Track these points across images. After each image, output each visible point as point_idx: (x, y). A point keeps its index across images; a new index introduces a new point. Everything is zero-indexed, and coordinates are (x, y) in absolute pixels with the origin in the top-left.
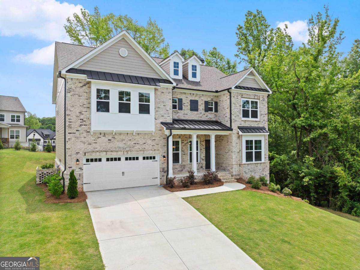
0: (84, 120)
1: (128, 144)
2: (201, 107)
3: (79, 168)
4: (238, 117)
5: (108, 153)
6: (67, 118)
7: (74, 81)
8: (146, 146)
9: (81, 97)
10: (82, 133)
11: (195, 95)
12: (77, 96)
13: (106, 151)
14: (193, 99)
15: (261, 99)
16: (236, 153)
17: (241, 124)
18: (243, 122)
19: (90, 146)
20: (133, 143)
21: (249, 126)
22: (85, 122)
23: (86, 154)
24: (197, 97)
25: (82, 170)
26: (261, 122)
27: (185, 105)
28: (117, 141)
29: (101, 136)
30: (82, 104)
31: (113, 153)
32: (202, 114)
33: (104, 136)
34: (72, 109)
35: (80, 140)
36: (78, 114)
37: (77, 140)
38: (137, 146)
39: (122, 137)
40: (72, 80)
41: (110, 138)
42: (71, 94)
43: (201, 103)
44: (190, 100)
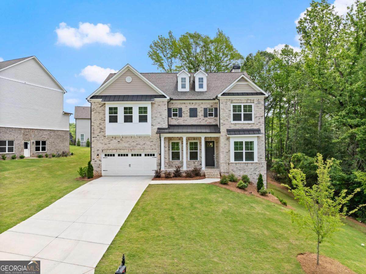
0: (102, 128)
1: (132, 144)
2: (200, 113)
3: (99, 160)
4: (227, 121)
5: (118, 151)
6: (92, 127)
7: (96, 104)
8: (146, 146)
9: (100, 114)
10: (101, 137)
11: (194, 104)
12: (98, 113)
13: (116, 149)
14: (192, 107)
15: (256, 102)
16: (224, 153)
17: (230, 127)
18: (233, 125)
19: (106, 146)
20: (135, 143)
21: (239, 128)
22: (102, 130)
23: (104, 151)
24: (196, 105)
25: (101, 161)
26: (255, 125)
27: (184, 113)
28: (124, 142)
29: (113, 139)
30: (100, 118)
31: (121, 151)
32: (202, 119)
33: (115, 139)
34: (95, 122)
35: (99, 142)
36: (98, 125)
37: (98, 142)
38: (139, 146)
39: (127, 139)
40: (95, 103)
41: (119, 140)
42: (94, 112)
43: (201, 110)
44: (190, 108)
